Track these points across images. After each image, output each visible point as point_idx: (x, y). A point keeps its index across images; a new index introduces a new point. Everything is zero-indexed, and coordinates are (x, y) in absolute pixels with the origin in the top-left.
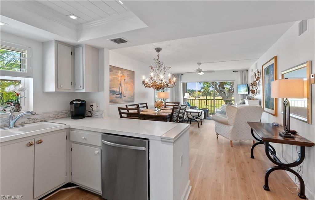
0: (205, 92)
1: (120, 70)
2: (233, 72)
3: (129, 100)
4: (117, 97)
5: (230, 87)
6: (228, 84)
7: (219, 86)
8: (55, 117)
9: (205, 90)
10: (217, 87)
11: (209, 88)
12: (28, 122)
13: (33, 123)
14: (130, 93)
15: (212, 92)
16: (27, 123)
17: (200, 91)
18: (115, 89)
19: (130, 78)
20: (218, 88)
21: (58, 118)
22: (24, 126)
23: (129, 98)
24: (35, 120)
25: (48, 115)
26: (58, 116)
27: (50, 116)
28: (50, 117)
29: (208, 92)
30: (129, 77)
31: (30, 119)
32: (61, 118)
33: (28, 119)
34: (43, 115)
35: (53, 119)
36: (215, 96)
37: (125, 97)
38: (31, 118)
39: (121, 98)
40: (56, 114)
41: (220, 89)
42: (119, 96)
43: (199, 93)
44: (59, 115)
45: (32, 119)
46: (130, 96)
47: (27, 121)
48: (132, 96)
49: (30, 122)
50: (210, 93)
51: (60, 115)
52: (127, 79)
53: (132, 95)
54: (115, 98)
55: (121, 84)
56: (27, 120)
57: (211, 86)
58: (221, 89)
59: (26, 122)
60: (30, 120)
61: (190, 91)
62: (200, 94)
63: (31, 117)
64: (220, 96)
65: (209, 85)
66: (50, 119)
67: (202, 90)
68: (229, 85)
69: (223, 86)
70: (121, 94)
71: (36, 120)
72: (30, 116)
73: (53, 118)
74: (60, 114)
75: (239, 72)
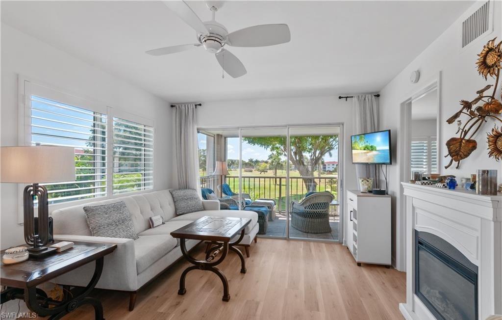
0: (274, 163)
2: (340, 98)
5: (312, 155)
6: (307, 151)
7: (295, 153)
9: (275, 159)
10: (293, 154)
11: (280, 157)
15: (284, 164)
17: (266, 162)
20: (294, 157)
29: (279, 163)
36: (289, 169)
41: (296, 158)
43: (266, 164)
50: (282, 165)
57: (282, 154)
58: (298, 159)
61: (253, 162)
62: (266, 166)
64: (295, 169)
65: (279, 152)
67: (270, 161)
68: (309, 152)
69: (301, 153)
75: (355, 99)
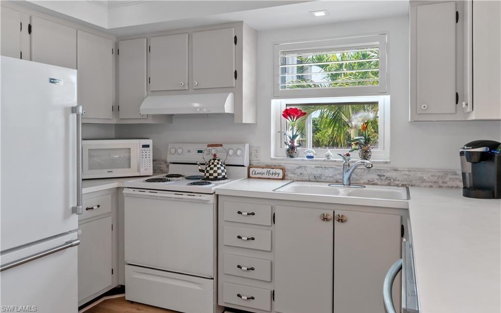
8: (436, 182)
12: (379, 183)
13: (388, 185)
16: (376, 184)
21: (442, 185)
22: (365, 187)
24: (392, 180)
25: (419, 174)
26: (445, 180)
27: (425, 178)
28: (423, 181)
31: (382, 178)
32: (452, 187)
33: (379, 175)
34: (407, 173)
35: (431, 186)
38: (384, 176)
40: (438, 174)
44: (447, 179)
45: (386, 178)
47: (377, 179)
49: (383, 183)
51: (451, 179)
56: (377, 177)
59: (376, 181)
60: (382, 180)
63: (384, 174)
66: (424, 184)
71: (394, 180)
72: (383, 172)
73: (431, 184)
74: (450, 176)
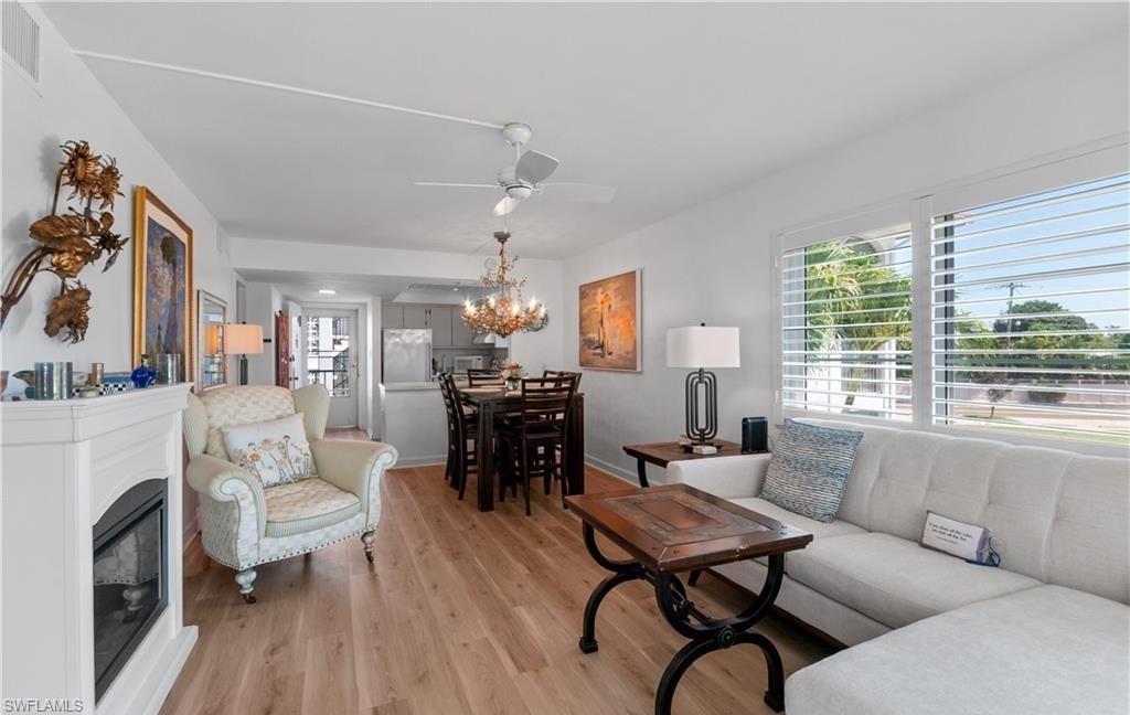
1: (600, 286)
3: (621, 362)
4: (595, 354)
14: (622, 343)
18: (591, 336)
19: (623, 299)
23: (621, 357)
30: (620, 297)
37: (610, 354)
39: (602, 356)
42: (599, 351)
46: (623, 353)
48: (628, 353)
52: (615, 303)
53: (630, 348)
54: (592, 357)
55: (602, 322)
70: (602, 346)
